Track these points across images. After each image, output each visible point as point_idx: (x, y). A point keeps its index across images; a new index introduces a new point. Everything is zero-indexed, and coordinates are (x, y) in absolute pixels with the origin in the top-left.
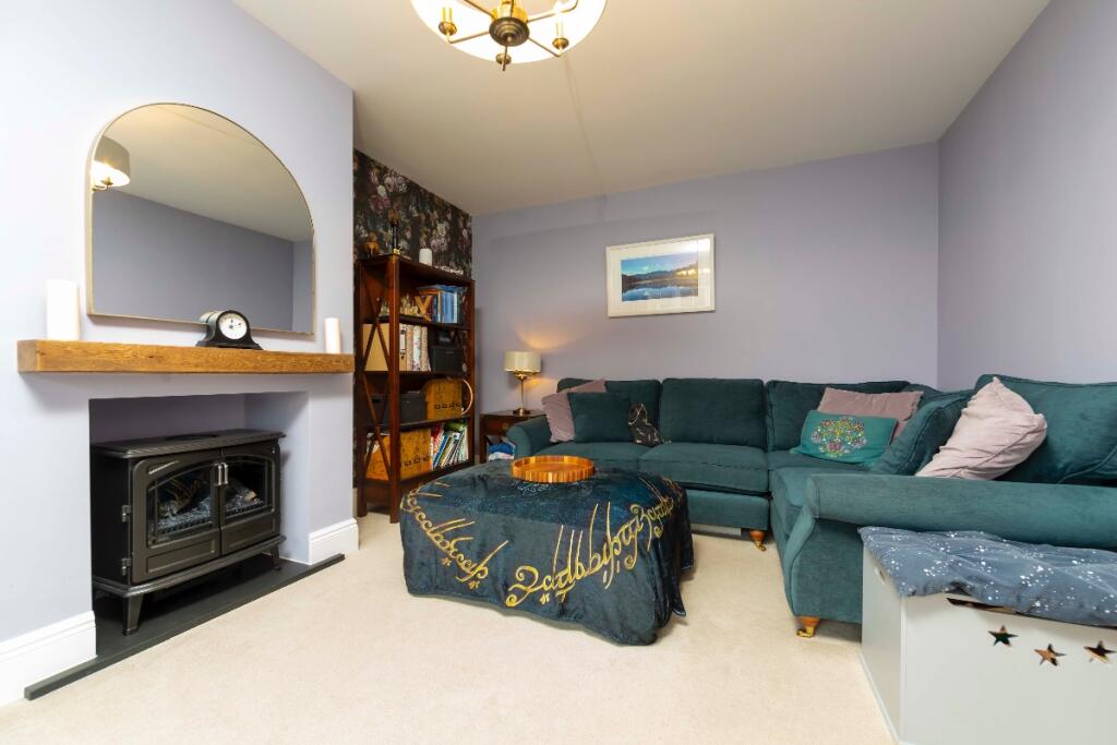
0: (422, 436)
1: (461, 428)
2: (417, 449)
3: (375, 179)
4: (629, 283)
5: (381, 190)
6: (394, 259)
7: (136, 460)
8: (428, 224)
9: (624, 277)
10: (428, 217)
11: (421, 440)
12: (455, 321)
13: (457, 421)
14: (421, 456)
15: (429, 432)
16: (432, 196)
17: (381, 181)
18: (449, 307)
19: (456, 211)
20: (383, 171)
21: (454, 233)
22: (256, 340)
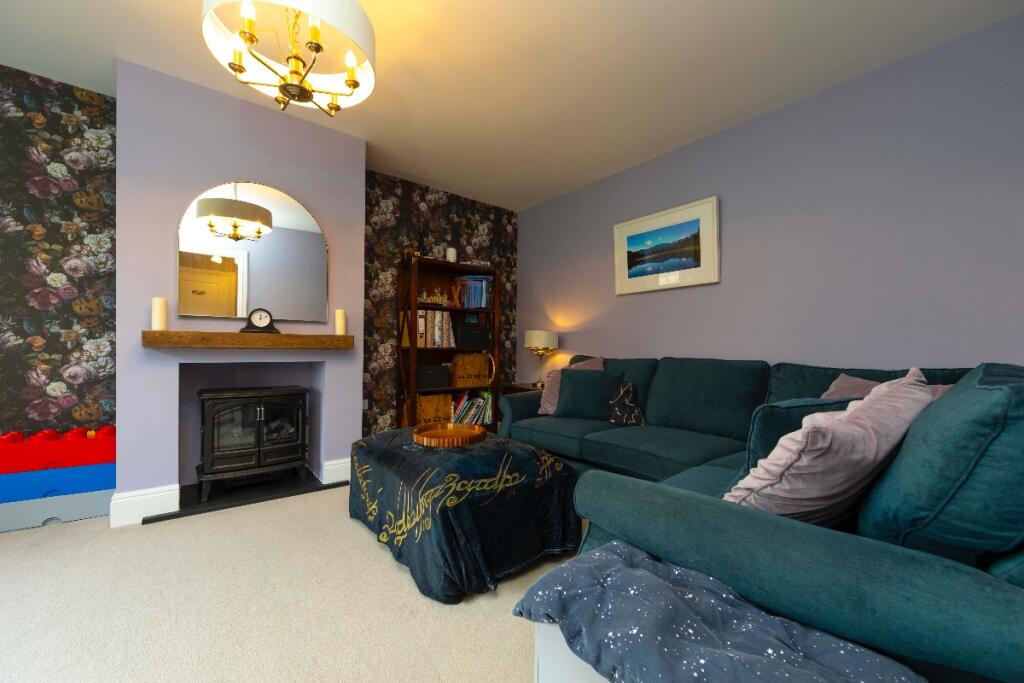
0: (442, 399)
1: (486, 395)
2: (437, 410)
3: (417, 198)
4: (634, 259)
5: (423, 206)
6: (413, 260)
7: (208, 400)
8: (469, 225)
9: (629, 253)
10: (469, 220)
11: (442, 403)
12: (483, 305)
13: (486, 389)
14: (441, 415)
15: (450, 396)
16: (473, 202)
17: (423, 199)
18: (479, 294)
19: (499, 211)
20: (425, 190)
21: (497, 231)
22: (277, 326)
